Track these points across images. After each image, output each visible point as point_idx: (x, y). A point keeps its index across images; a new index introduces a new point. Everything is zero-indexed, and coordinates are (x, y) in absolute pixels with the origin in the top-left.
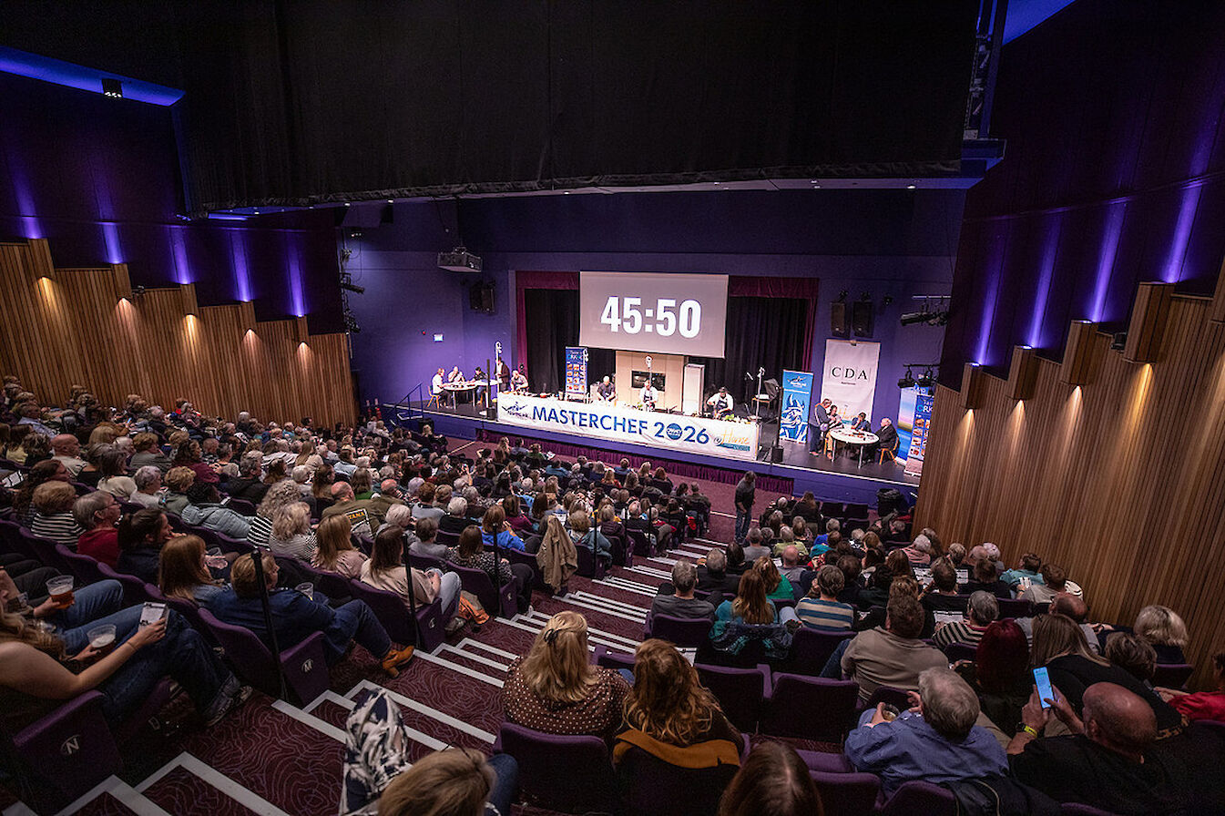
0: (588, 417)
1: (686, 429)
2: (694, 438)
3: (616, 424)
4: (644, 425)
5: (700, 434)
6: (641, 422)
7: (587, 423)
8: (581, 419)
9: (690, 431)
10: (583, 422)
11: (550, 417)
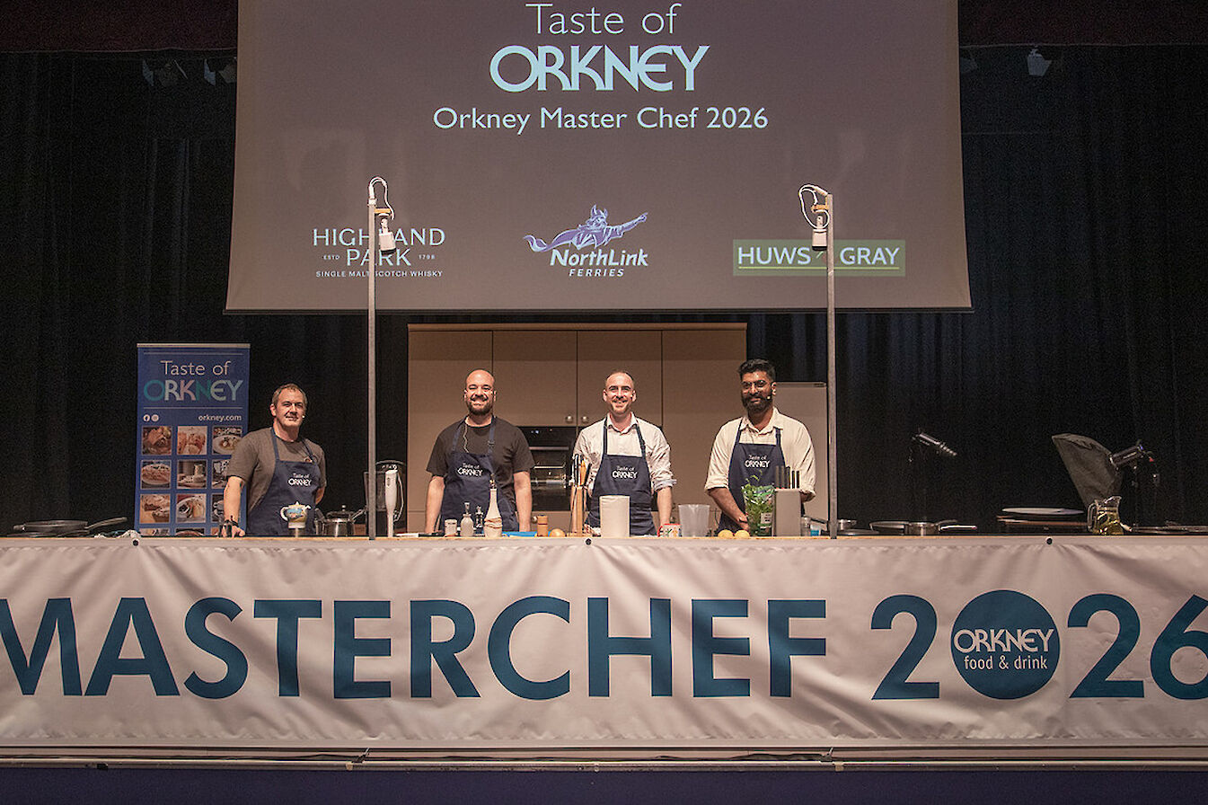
0: (398, 627)
1: (1079, 617)
2: (1137, 665)
3: (602, 646)
4: (799, 627)
5: (1172, 638)
6: (780, 613)
7: (397, 665)
8: (347, 646)
9: (1106, 624)
10: (366, 668)
11: (111, 663)
